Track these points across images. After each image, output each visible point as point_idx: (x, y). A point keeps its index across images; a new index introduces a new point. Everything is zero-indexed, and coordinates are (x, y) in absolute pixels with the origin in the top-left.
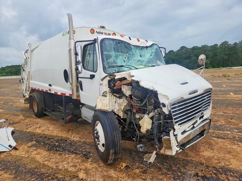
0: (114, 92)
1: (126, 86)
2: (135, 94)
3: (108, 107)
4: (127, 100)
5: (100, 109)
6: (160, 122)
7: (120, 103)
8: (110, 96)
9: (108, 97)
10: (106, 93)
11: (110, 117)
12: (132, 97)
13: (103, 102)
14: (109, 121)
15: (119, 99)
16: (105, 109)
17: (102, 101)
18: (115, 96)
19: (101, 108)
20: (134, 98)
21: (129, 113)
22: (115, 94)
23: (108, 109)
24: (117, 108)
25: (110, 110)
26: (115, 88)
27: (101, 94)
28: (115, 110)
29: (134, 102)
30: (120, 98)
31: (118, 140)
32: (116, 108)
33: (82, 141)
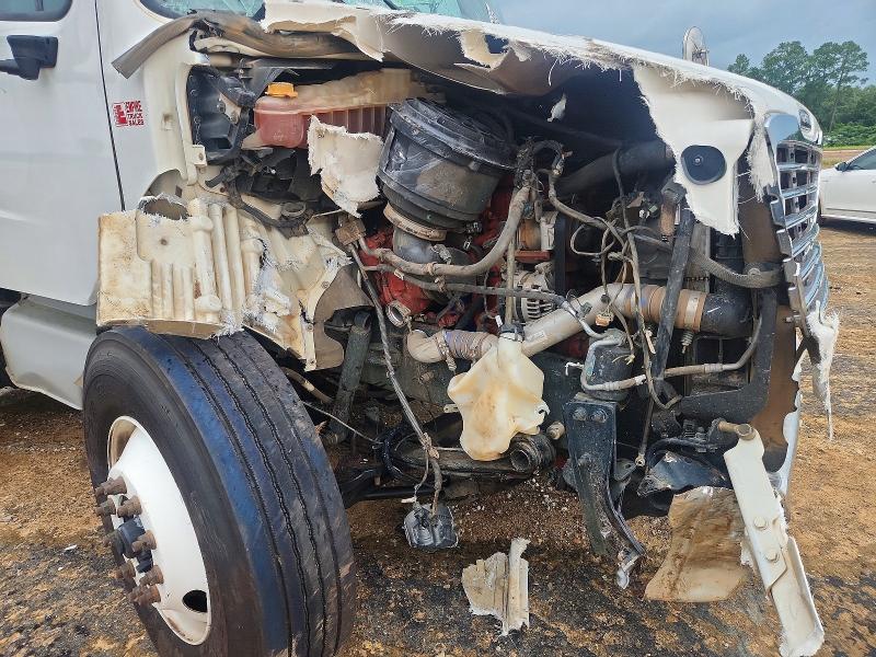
0: (243, 175)
1: (342, 130)
2: (423, 186)
3: (207, 300)
4: (338, 244)
5: (137, 318)
6: (639, 380)
7: (298, 268)
8: (217, 210)
9: (198, 219)
10: (179, 192)
11: (237, 381)
12: (390, 213)
13: (158, 261)
14: (236, 419)
15: (287, 237)
16: (188, 317)
17: (151, 249)
18: (254, 213)
19: (141, 307)
20: (405, 223)
21: (359, 332)
22: (252, 202)
23: (210, 319)
24: (281, 302)
25: (233, 326)
26: (253, 142)
27: (135, 194)
28: (270, 323)
29: (404, 255)
30: (290, 227)
31: (328, 562)
32: (271, 307)
33: (24, 533)
